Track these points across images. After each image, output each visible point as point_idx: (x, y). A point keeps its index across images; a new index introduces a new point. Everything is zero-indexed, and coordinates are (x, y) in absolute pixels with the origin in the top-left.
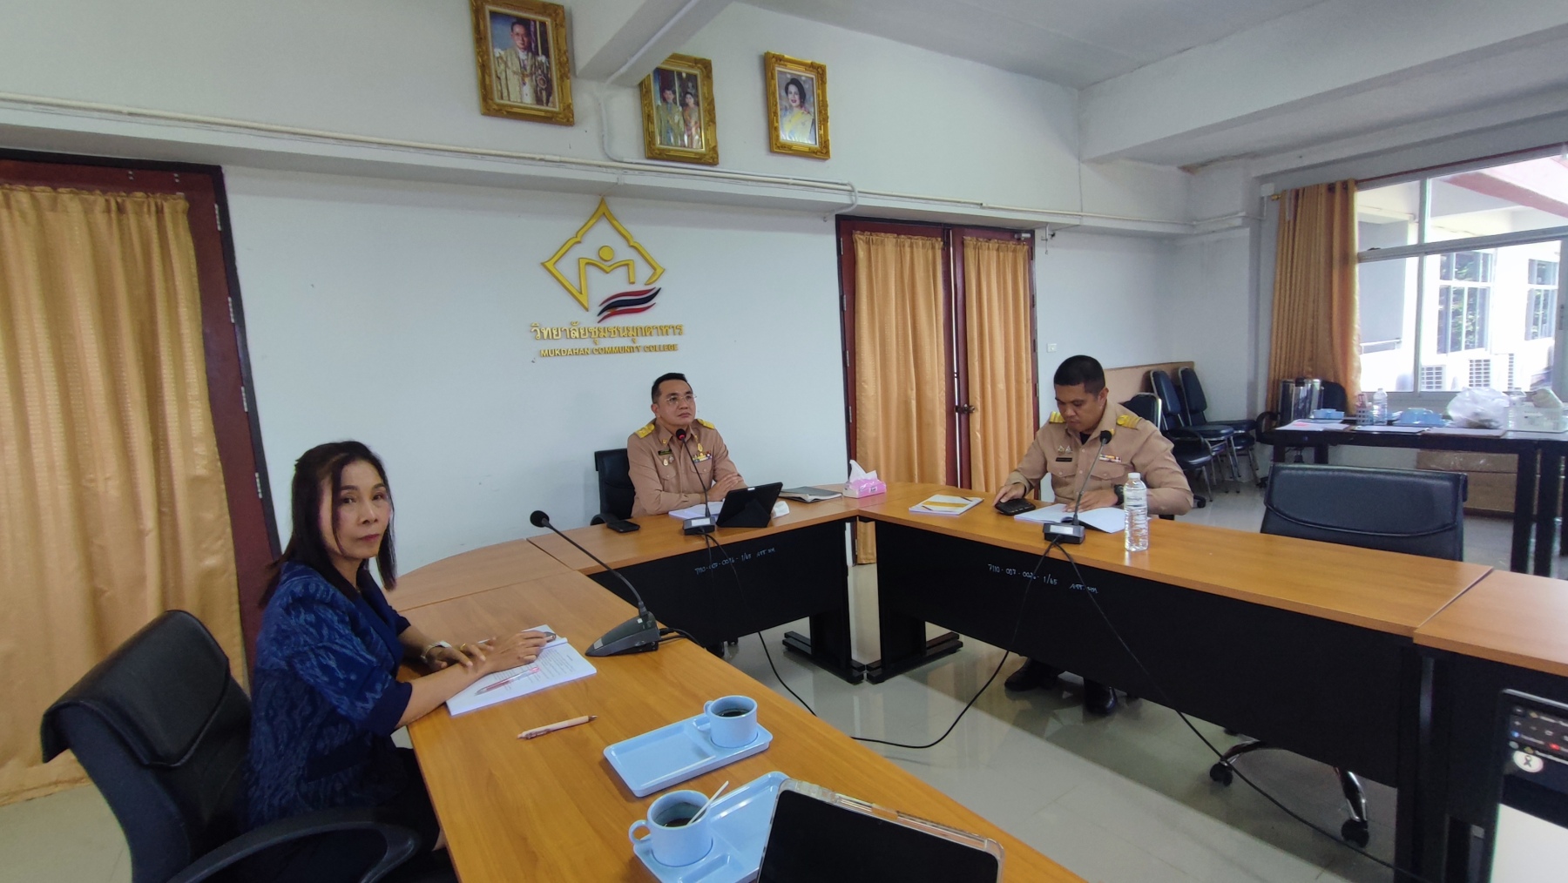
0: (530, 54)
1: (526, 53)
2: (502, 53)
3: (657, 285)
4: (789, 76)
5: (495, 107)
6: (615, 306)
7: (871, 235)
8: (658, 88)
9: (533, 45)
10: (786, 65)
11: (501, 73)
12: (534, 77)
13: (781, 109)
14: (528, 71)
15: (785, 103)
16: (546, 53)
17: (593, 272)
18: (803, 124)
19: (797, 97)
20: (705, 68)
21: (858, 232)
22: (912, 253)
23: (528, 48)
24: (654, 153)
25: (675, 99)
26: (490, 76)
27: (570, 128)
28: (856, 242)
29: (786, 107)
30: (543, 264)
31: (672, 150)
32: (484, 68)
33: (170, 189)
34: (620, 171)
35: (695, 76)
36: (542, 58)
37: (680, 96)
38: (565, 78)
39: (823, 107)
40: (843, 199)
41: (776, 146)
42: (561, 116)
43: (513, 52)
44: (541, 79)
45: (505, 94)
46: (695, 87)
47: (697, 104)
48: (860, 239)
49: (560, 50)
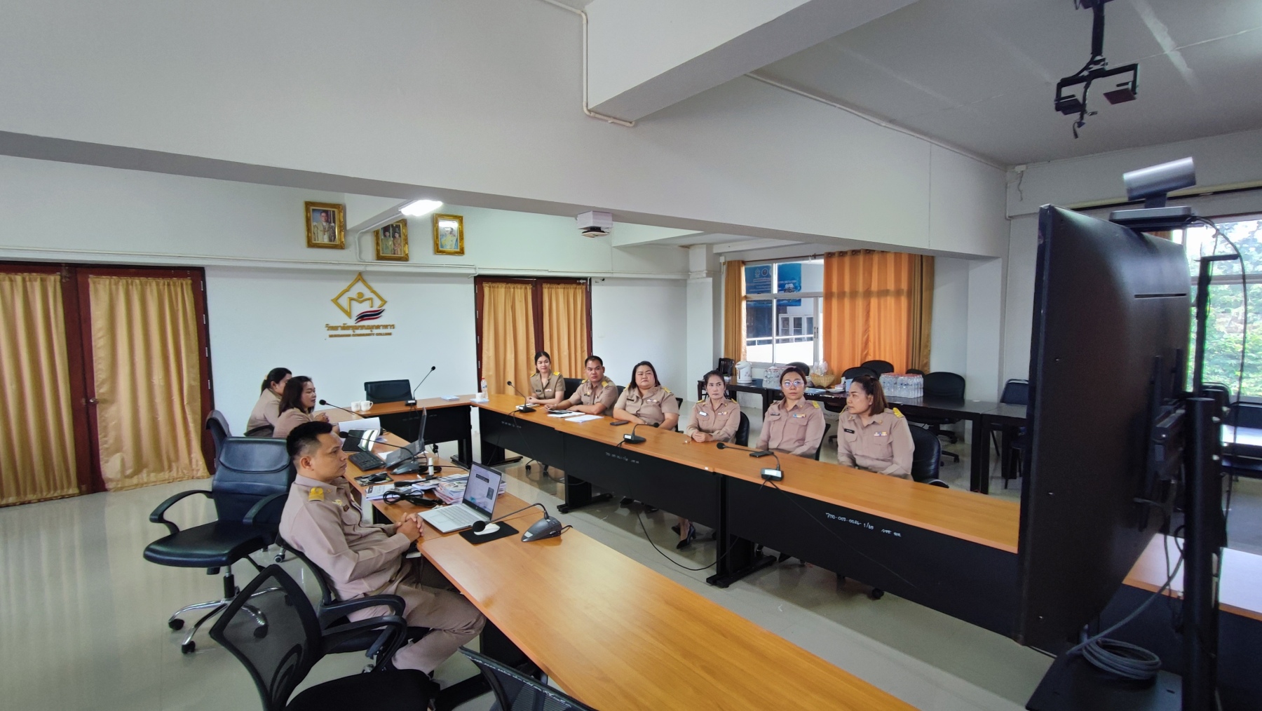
0: (328, 223)
1: (326, 223)
2: (316, 224)
3: (383, 308)
6: (363, 317)
7: (493, 285)
8: (383, 232)
9: (329, 220)
11: (315, 231)
12: (328, 232)
13: (440, 237)
14: (327, 229)
15: (443, 233)
16: (334, 222)
17: (354, 303)
18: (452, 241)
21: (485, 282)
22: (514, 292)
23: (327, 221)
24: (379, 258)
25: (390, 237)
26: (311, 233)
27: (343, 250)
28: (484, 288)
29: (443, 235)
31: (388, 256)
32: (309, 230)
33: (186, 276)
34: (366, 266)
36: (333, 224)
37: (393, 235)
40: (473, 272)
44: (332, 232)
45: (317, 238)
46: (399, 229)
47: (400, 236)
48: (486, 286)
49: (340, 221)
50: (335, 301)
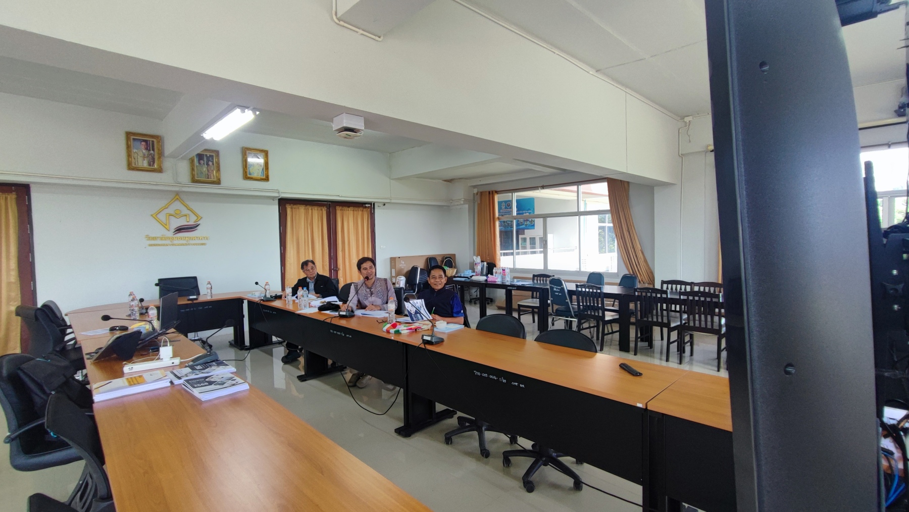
0: (147, 151)
2: (136, 151)
3: (198, 223)
4: (253, 154)
6: (180, 230)
7: (294, 206)
8: (197, 159)
9: (148, 148)
11: (135, 157)
12: (148, 158)
13: (248, 165)
14: (146, 155)
18: (258, 170)
21: (288, 204)
22: (312, 212)
23: (146, 149)
24: (194, 181)
25: (204, 164)
26: (131, 158)
27: (162, 174)
30: (151, 215)
31: (202, 180)
33: (11, 192)
34: (180, 187)
36: (152, 152)
37: (206, 162)
38: (160, 158)
44: (151, 158)
45: (137, 163)
47: (213, 164)
48: (289, 207)
49: (159, 150)
50: (154, 216)
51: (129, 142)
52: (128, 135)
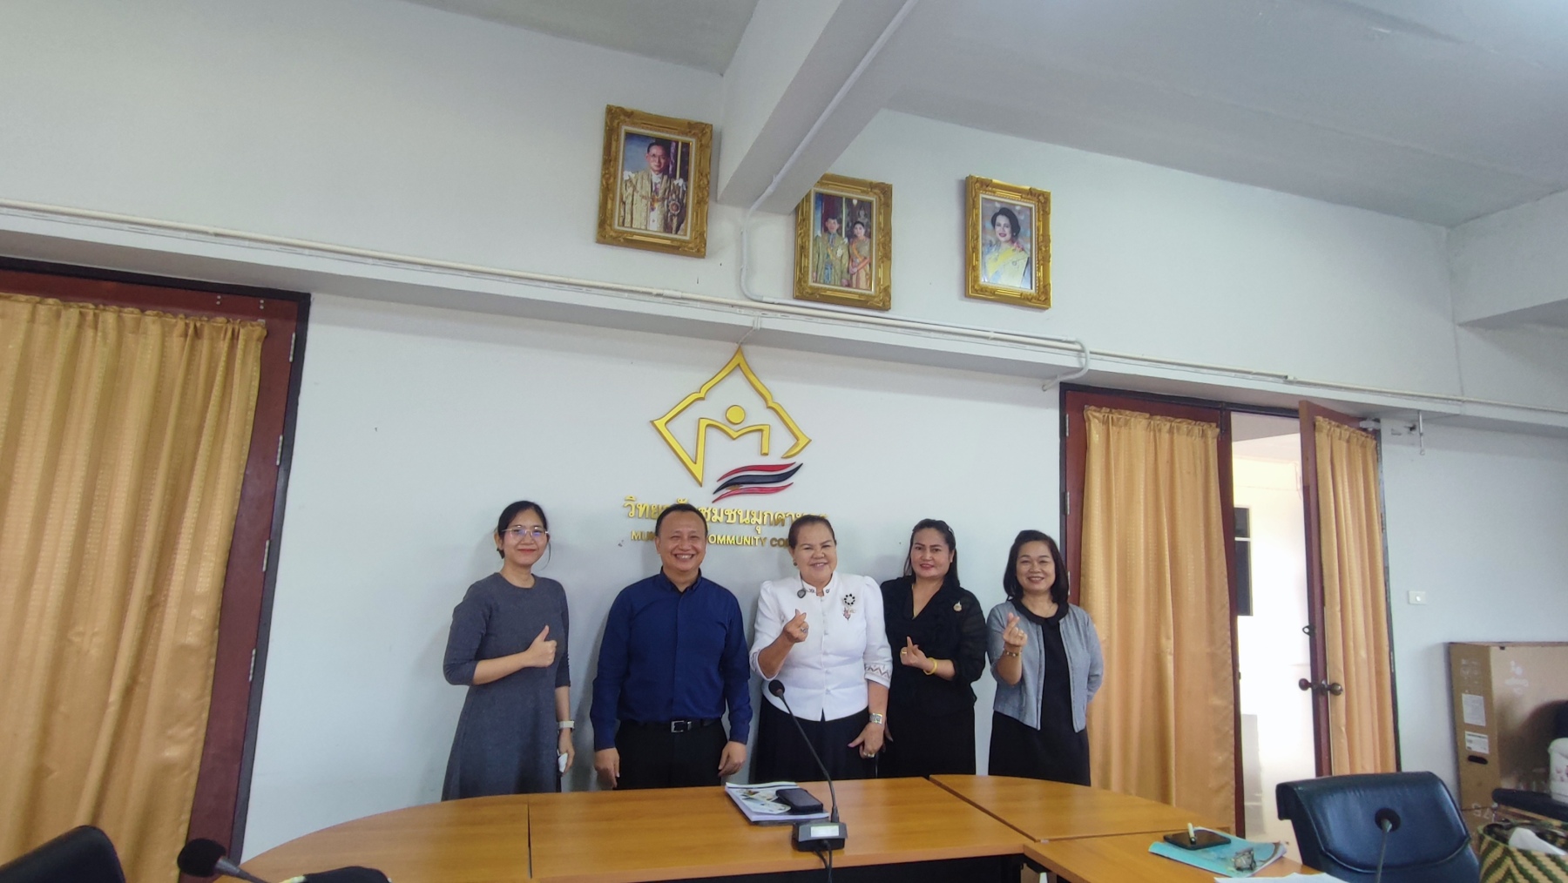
0: (665, 177)
1: (660, 175)
2: (633, 176)
3: (797, 460)
4: (998, 205)
5: (613, 234)
6: (737, 483)
7: (1110, 412)
8: (819, 215)
9: (670, 169)
10: (994, 192)
11: (627, 198)
12: (666, 202)
13: (983, 245)
14: (660, 195)
15: (989, 237)
16: (685, 176)
17: (713, 433)
18: (1015, 263)
19: (1007, 231)
20: (883, 194)
21: (1093, 408)
23: (664, 171)
24: (803, 292)
25: (839, 231)
26: (613, 200)
27: (702, 260)
28: (1089, 420)
29: (991, 241)
30: (652, 422)
31: (829, 290)
32: (607, 190)
33: (255, 314)
34: (759, 313)
35: (870, 203)
36: (679, 182)
37: (847, 225)
38: (702, 203)
39: (1044, 242)
40: (1070, 361)
41: (973, 289)
42: (690, 245)
43: (645, 177)
44: (674, 204)
45: (627, 217)
46: (869, 216)
47: (869, 235)
48: (1095, 417)
49: (701, 174)
50: (660, 424)
51: (614, 143)
52: (615, 116)
